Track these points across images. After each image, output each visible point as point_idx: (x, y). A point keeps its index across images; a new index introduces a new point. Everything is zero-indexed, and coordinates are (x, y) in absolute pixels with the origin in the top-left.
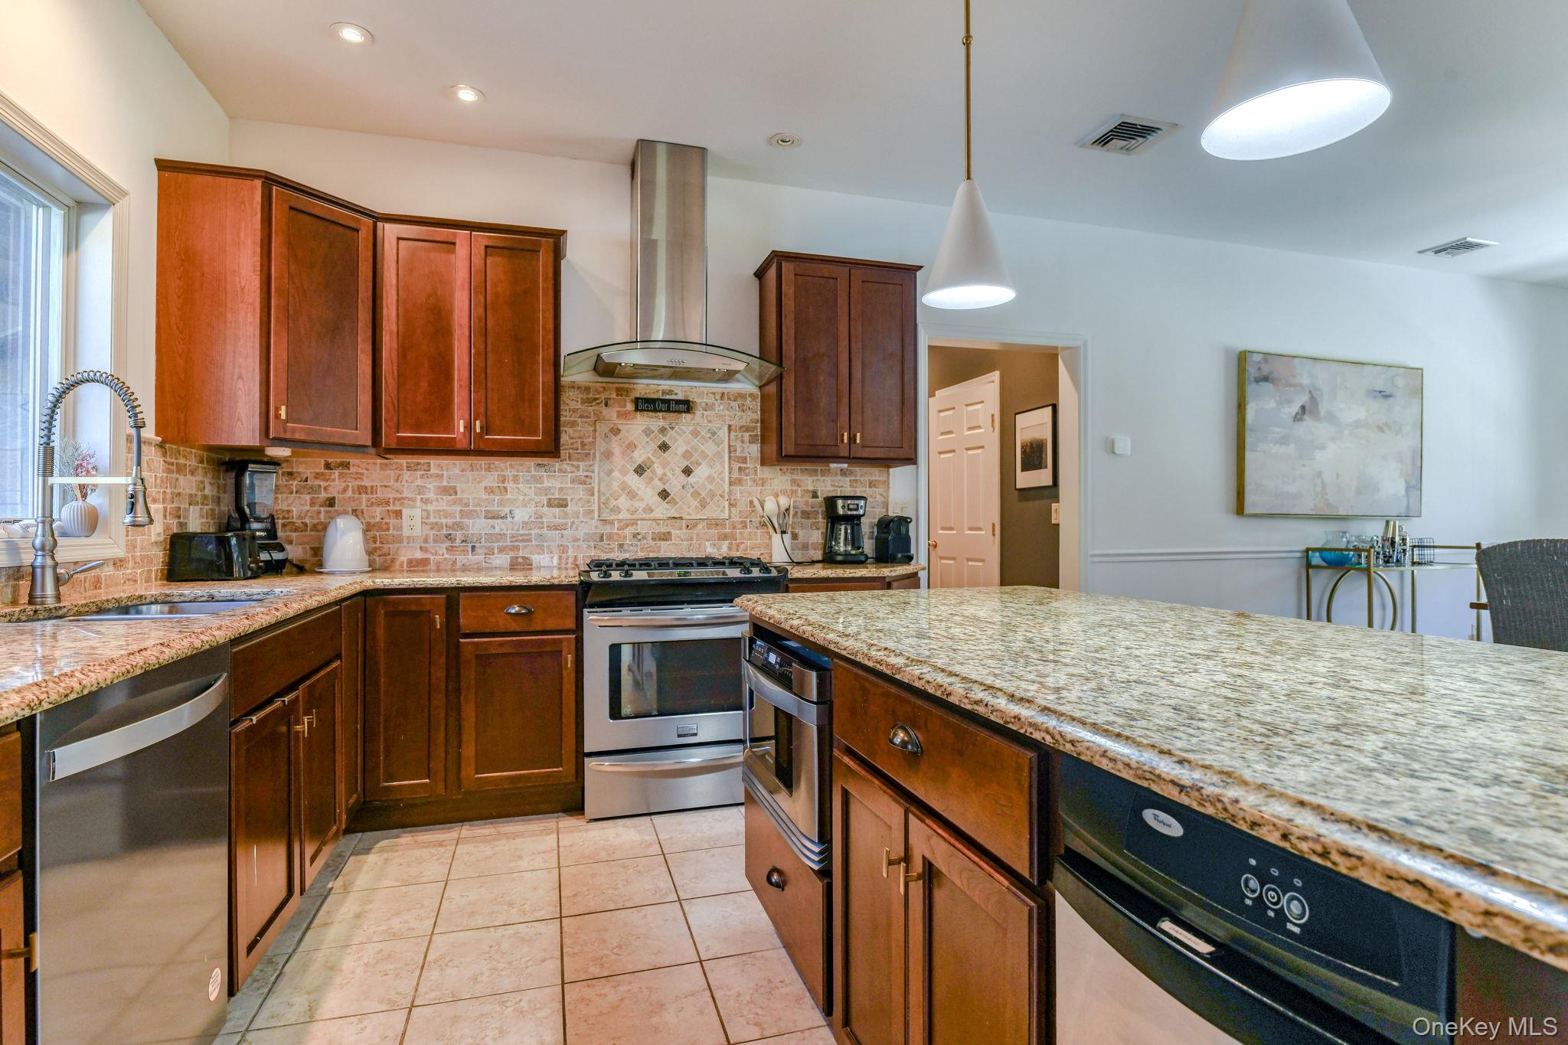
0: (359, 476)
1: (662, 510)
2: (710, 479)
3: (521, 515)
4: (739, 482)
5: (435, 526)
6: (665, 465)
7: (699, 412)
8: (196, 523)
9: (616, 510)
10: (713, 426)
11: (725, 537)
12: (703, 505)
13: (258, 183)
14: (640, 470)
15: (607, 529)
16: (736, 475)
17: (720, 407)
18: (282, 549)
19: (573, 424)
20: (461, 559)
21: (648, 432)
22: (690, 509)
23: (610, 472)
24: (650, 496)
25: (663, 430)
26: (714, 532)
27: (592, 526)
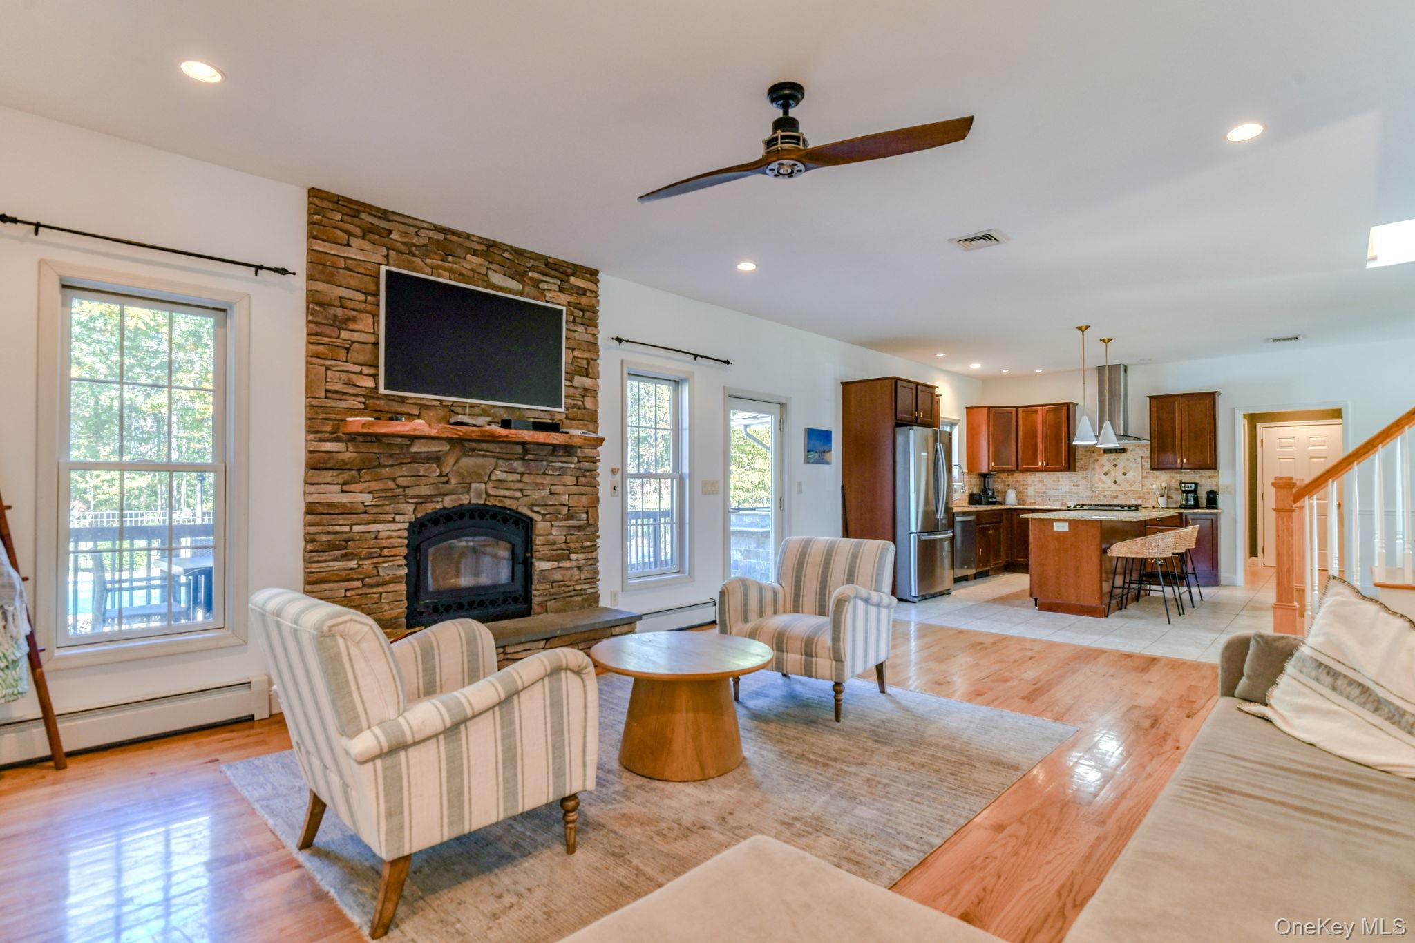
0: (1016, 478)
1: (1115, 487)
2: (1134, 476)
3: (1064, 489)
4: (1146, 477)
5: (1037, 492)
6: (1115, 472)
7: (1129, 452)
8: (975, 491)
9: (1097, 488)
10: (1135, 457)
11: (1140, 498)
12: (1131, 485)
13: (986, 409)
14: (1106, 474)
15: (1094, 494)
16: (1144, 474)
17: (1138, 450)
18: (995, 498)
19: (1081, 459)
20: (1045, 502)
21: (1109, 460)
22: (1126, 488)
23: (1095, 475)
24: (1110, 483)
25: (1115, 460)
26: (1136, 495)
27: (1088, 493)
